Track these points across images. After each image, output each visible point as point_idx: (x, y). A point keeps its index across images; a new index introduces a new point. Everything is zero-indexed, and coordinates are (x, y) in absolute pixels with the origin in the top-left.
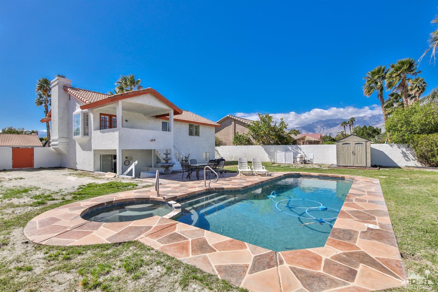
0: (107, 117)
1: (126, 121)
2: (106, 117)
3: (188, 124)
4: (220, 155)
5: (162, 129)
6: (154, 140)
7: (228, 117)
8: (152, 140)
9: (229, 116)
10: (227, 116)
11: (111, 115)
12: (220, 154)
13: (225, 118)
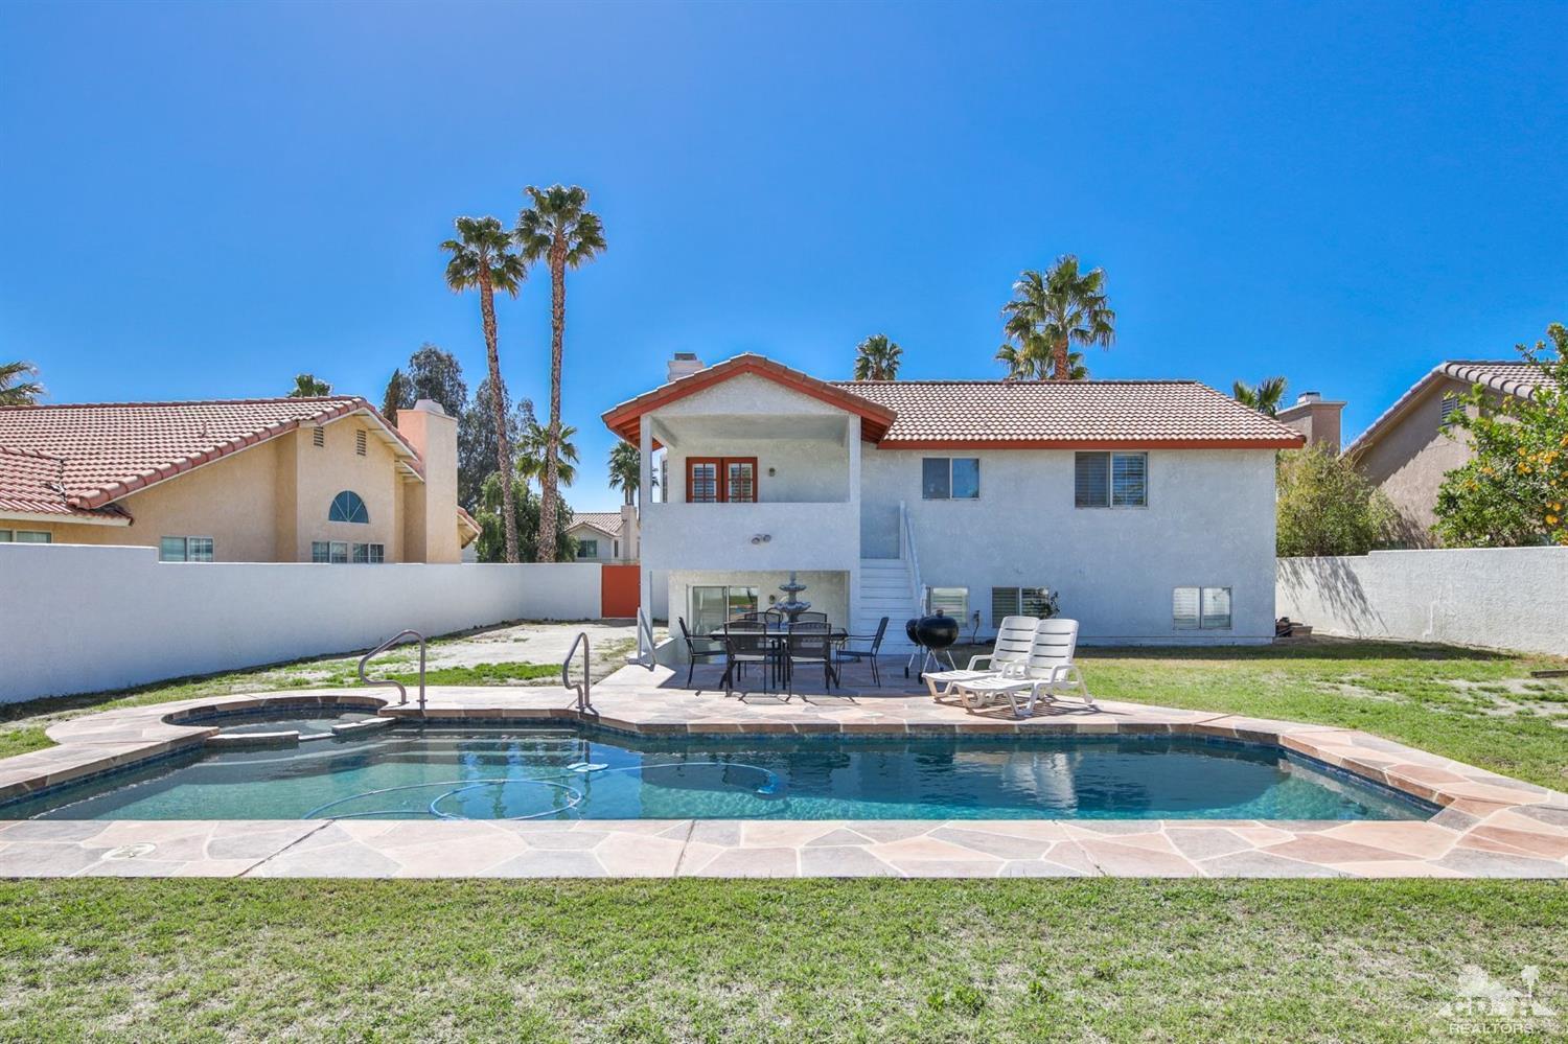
0: (714, 466)
1: (772, 471)
2: (707, 466)
3: (1073, 452)
4: (1365, 602)
5: (925, 486)
6: (767, 538)
7: (1439, 373)
8: (756, 540)
9: (1442, 367)
10: (1434, 370)
11: (722, 459)
12: (1367, 595)
13: (1425, 384)
